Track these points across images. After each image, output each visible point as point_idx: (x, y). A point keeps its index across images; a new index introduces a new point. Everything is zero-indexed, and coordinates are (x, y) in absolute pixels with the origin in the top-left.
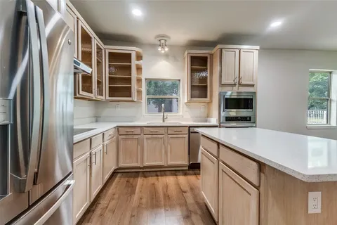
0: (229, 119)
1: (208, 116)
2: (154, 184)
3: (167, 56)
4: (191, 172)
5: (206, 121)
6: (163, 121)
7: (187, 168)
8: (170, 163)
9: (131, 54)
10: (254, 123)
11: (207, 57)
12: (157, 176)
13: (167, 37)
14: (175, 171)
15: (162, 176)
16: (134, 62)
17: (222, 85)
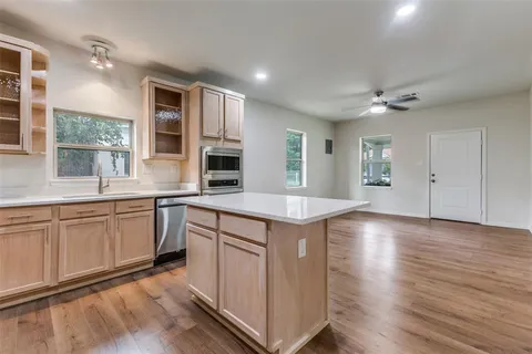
0: (213, 184)
1: (182, 180)
2: (92, 307)
3: (106, 76)
4: (159, 269)
5: (179, 189)
6: (100, 191)
7: (152, 265)
8: (120, 263)
9: (19, 53)
10: (242, 187)
11: (180, 94)
12: (95, 292)
13: (110, 44)
14: (130, 274)
15: (104, 289)
16: (27, 73)
17: (204, 138)
